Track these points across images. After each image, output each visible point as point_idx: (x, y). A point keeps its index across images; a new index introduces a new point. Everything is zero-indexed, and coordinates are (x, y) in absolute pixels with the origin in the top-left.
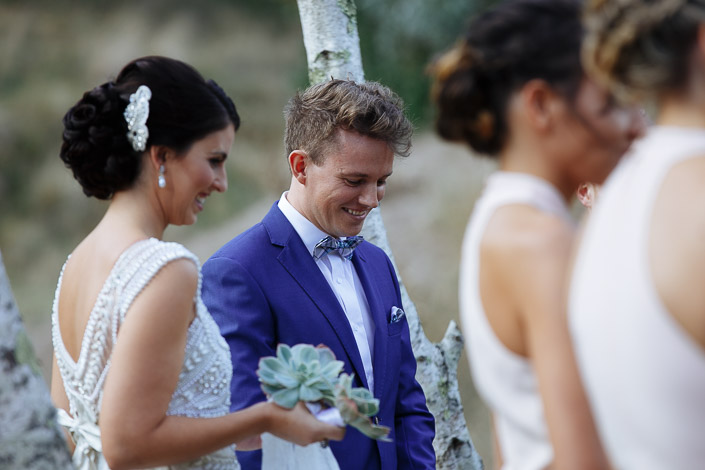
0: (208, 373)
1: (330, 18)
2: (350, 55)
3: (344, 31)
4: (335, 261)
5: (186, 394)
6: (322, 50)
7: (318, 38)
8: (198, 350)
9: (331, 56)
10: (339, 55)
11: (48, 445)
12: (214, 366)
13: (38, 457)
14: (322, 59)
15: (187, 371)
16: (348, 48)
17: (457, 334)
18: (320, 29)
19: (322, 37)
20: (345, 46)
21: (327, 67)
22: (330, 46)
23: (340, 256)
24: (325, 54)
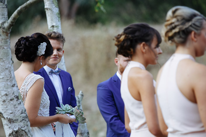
0: (46, 104)
1: (54, 18)
2: (59, 27)
3: (58, 21)
4: (54, 76)
5: (41, 109)
6: (52, 25)
7: (51, 22)
8: (44, 99)
9: (54, 27)
10: (56, 27)
11: (25, 117)
12: (47, 102)
13: (23, 120)
14: (52, 27)
15: (41, 104)
16: (59, 25)
17: (82, 94)
18: (52, 20)
19: (52, 22)
20: (58, 24)
21: (53, 29)
22: (54, 24)
23: (56, 74)
24: (53, 26)
